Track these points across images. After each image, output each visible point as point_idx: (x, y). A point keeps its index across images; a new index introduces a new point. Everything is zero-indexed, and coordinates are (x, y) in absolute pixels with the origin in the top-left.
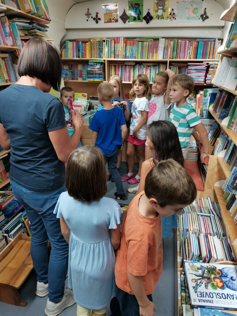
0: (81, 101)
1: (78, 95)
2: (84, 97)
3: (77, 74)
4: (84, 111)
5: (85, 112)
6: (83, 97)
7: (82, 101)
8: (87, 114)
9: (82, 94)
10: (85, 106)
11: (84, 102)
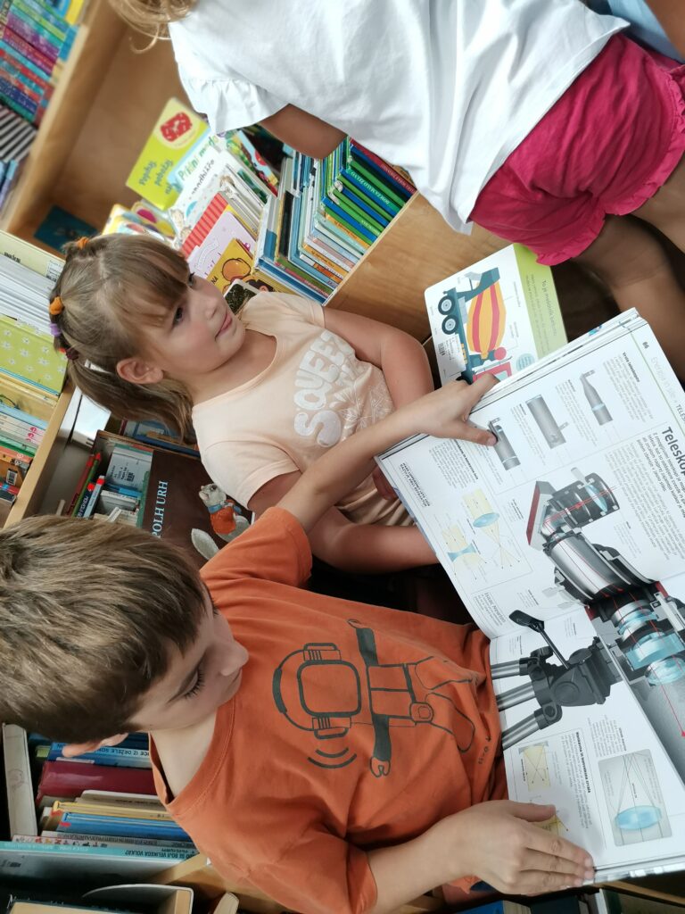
0: (199, 170)
1: (152, 165)
2: (181, 132)
3: (25, 71)
4: (263, 198)
5: (270, 196)
6: (180, 140)
7: (203, 162)
8: (289, 198)
9: (157, 133)
10: (238, 166)
11: (211, 153)
